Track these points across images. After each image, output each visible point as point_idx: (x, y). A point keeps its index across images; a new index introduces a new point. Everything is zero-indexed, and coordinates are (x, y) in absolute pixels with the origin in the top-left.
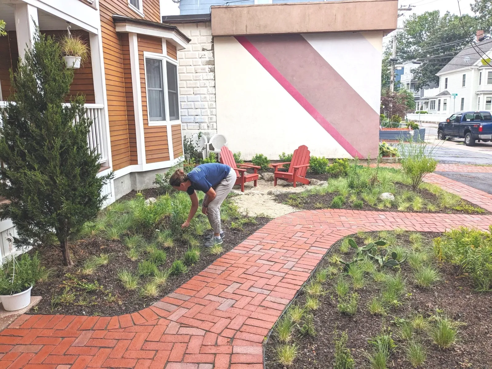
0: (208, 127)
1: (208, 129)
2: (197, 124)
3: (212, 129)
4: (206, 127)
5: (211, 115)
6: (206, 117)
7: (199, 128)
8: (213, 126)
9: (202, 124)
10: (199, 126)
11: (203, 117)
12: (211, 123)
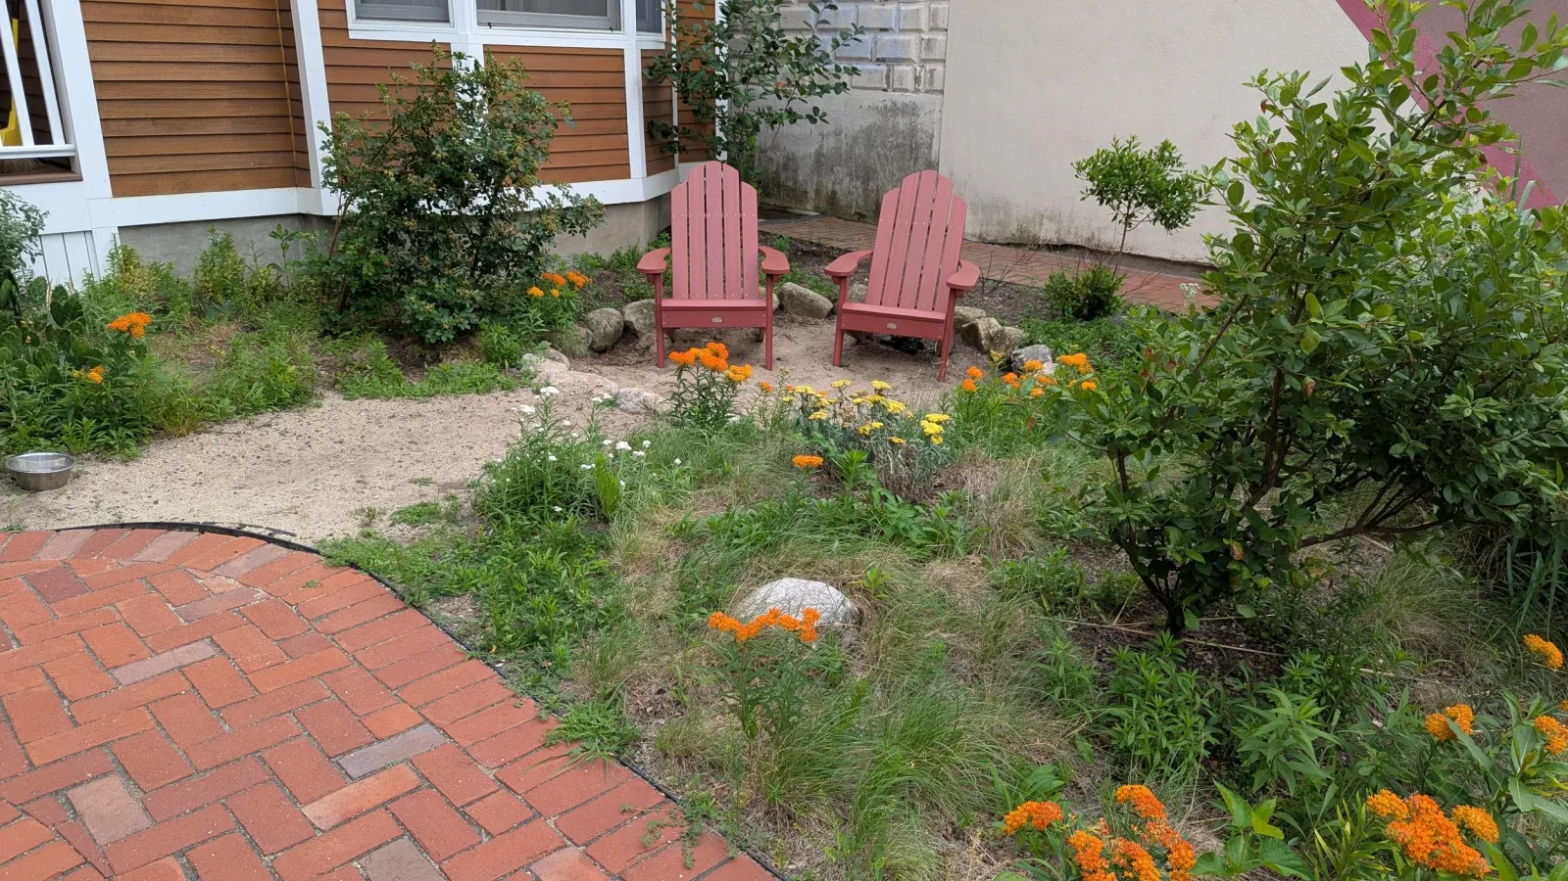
0: (917, 79)
1: (917, 91)
2: (883, 68)
3: (927, 92)
4: (910, 84)
5: (932, 29)
6: (912, 37)
7: (888, 83)
8: (932, 76)
9: (898, 68)
10: (888, 77)
11: (902, 37)
12: (928, 67)
